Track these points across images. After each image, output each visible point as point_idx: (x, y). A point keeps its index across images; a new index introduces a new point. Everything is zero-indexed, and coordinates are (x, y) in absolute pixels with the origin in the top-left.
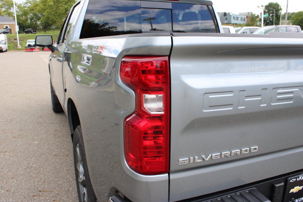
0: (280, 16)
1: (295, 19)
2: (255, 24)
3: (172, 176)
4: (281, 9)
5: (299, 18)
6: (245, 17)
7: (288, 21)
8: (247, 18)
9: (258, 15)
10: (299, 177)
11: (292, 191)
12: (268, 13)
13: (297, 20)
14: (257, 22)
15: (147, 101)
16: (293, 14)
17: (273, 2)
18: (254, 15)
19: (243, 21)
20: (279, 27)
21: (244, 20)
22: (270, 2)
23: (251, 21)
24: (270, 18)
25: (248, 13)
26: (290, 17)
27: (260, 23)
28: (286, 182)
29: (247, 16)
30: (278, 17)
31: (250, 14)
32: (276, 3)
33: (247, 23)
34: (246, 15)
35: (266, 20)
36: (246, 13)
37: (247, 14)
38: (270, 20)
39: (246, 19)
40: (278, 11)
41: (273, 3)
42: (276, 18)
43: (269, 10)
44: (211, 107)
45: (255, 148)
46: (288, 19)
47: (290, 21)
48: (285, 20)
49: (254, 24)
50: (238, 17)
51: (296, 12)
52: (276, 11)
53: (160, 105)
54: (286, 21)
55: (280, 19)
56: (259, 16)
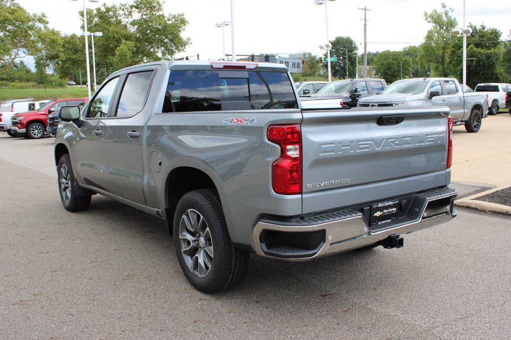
0: (355, 60)
1: (378, 63)
2: (317, 73)
3: (304, 196)
4: (356, 48)
5: (385, 62)
6: (300, 61)
7: (368, 67)
8: (303, 64)
9: (321, 58)
10: (378, 204)
11: (375, 215)
12: (336, 54)
13: (383, 65)
14: (319, 68)
15: (288, 150)
16: (375, 55)
17: (342, 36)
18: (314, 57)
19: (296, 67)
20: (355, 82)
21: (298, 66)
22: (339, 36)
23: (310, 68)
24: (340, 63)
25: (305, 54)
26: (372, 60)
27: (325, 71)
28: (371, 207)
29: (303, 60)
30: (353, 62)
31: (307, 56)
32: (348, 38)
33: (304, 71)
34: (300, 58)
35: (334, 66)
36: (300, 54)
37: (302, 56)
38: (340, 66)
39: (301, 65)
40: (352, 51)
41: (343, 38)
42: (349, 62)
43: (337, 50)
44: (324, 152)
45: (349, 181)
46: (368, 64)
47: (372, 67)
48: (363, 65)
49: (315, 72)
50: (288, 62)
51: (380, 52)
52: (348, 51)
53: (298, 152)
54: (366, 67)
55: (356, 64)
56: (323, 59)
